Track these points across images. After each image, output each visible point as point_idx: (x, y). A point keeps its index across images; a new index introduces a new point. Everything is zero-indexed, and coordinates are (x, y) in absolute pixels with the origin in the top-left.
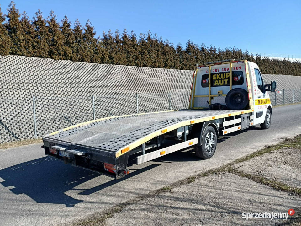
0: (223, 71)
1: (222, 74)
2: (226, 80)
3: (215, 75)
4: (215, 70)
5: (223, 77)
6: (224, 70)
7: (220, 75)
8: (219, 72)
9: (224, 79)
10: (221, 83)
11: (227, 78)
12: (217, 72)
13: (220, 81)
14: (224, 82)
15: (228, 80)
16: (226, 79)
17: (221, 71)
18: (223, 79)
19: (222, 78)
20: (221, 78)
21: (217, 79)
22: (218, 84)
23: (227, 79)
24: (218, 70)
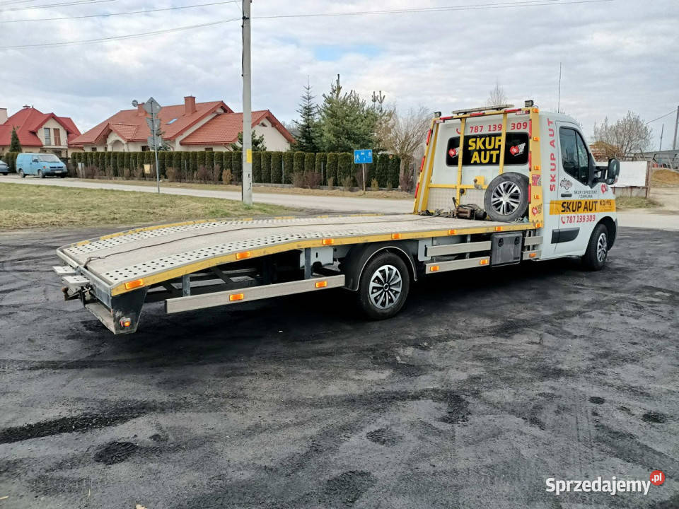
1: (488, 139)
2: (494, 153)
3: (474, 140)
4: (474, 129)
5: (490, 144)
6: (492, 129)
7: (483, 139)
8: (483, 132)
9: (490, 150)
10: (485, 159)
11: (496, 147)
12: (479, 133)
13: (483, 153)
14: (491, 156)
16: (494, 149)
17: (485, 131)
18: (488, 150)
19: (488, 147)
20: (485, 146)
21: (478, 148)
22: (478, 162)
24: (479, 129)
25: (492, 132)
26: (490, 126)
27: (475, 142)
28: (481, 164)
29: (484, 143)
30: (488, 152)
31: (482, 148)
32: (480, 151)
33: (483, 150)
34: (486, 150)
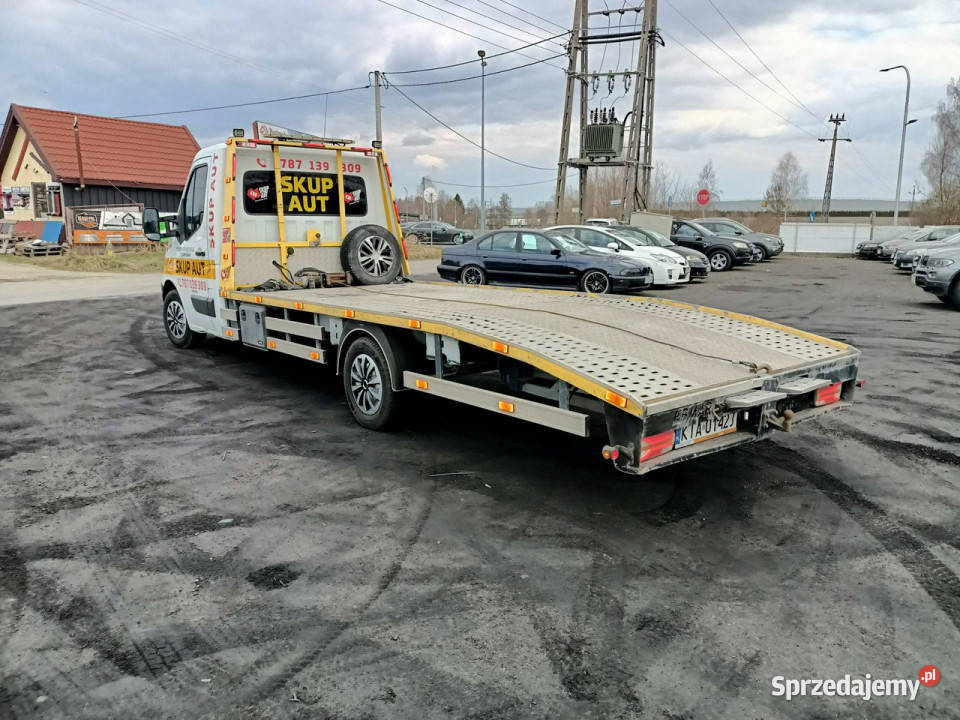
0: (312, 168)
1: (310, 180)
2: (323, 199)
3: (290, 178)
4: (287, 164)
5: (314, 187)
6: (315, 166)
7: (303, 179)
8: (302, 170)
9: (316, 195)
10: (310, 205)
11: (324, 192)
12: (295, 170)
13: (305, 198)
14: (318, 203)
15: (327, 198)
16: (320, 194)
17: (305, 168)
18: (314, 195)
19: (311, 190)
20: (307, 189)
21: (296, 191)
22: (300, 210)
23: (325, 195)
24: (296, 164)
25: (315, 171)
26: (312, 163)
27: (292, 182)
28: (304, 213)
29: (305, 185)
30: (313, 198)
31: (304, 191)
32: (300, 195)
33: (305, 194)
34: (309, 195)
